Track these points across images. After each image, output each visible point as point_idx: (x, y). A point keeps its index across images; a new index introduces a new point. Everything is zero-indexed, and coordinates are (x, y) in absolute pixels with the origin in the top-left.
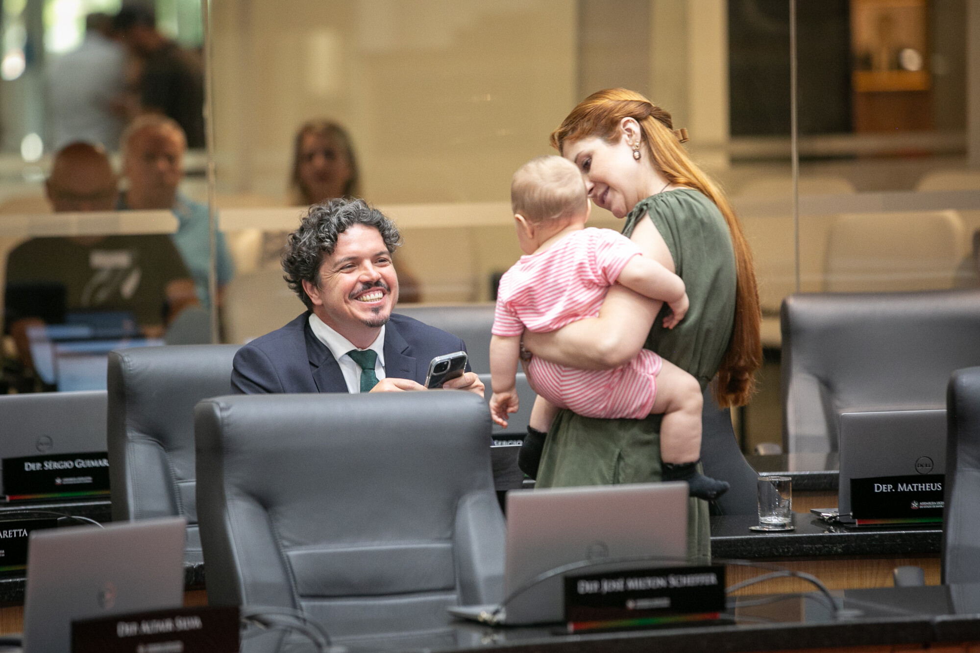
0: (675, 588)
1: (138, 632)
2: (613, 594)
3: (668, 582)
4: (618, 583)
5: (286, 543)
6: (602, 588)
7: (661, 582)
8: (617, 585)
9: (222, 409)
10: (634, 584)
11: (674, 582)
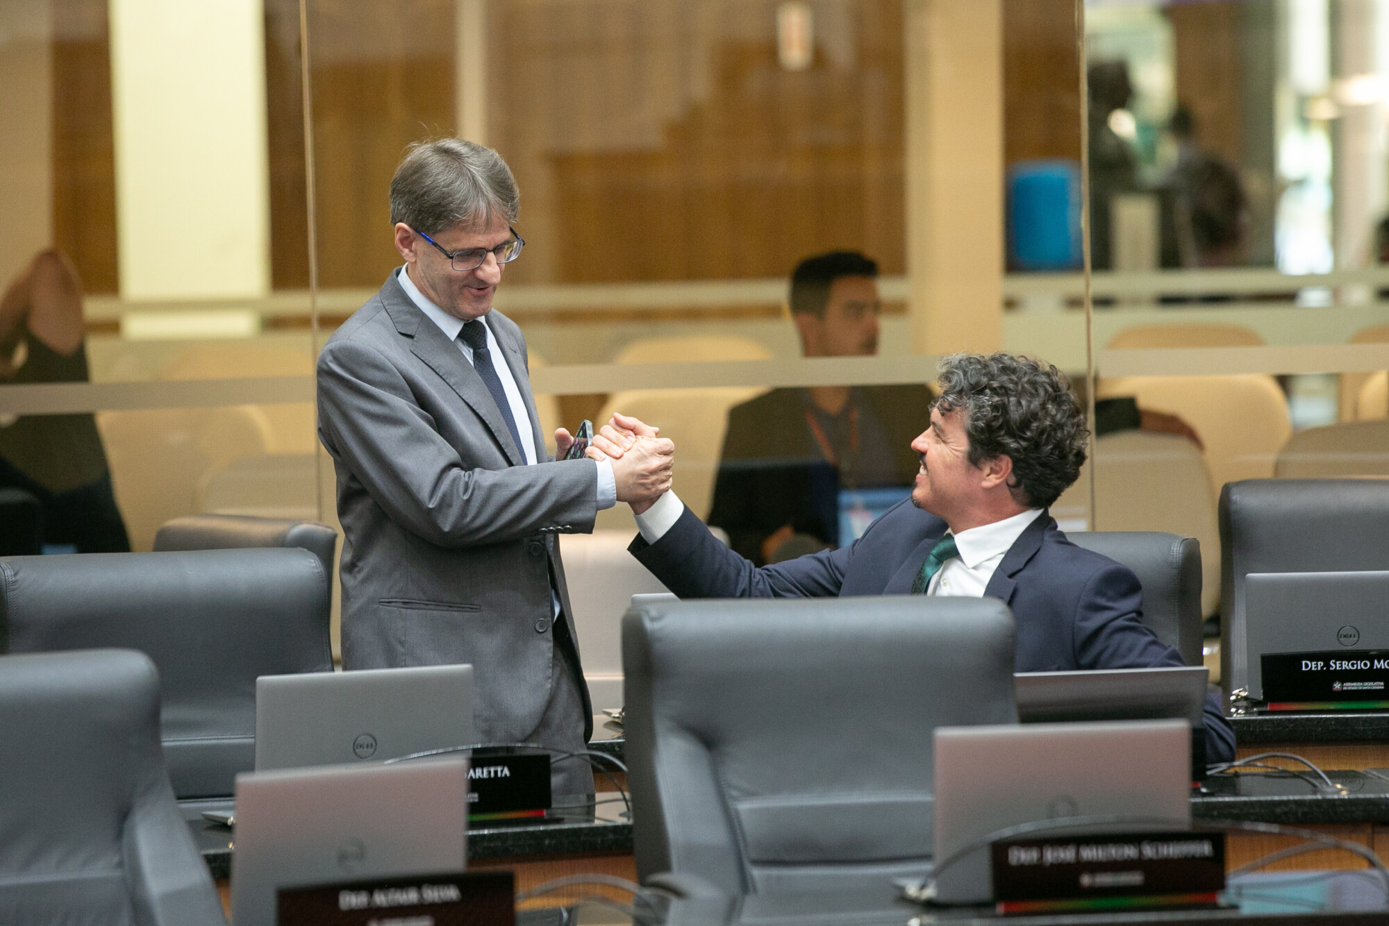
0: (1151, 860)
1: (369, 904)
2: (1060, 867)
3: (1140, 852)
4: (1067, 852)
5: (734, 793)
6: (1044, 859)
7: (1129, 852)
8: (1067, 854)
9: (653, 620)
10: (1089, 853)
11: (1149, 851)
